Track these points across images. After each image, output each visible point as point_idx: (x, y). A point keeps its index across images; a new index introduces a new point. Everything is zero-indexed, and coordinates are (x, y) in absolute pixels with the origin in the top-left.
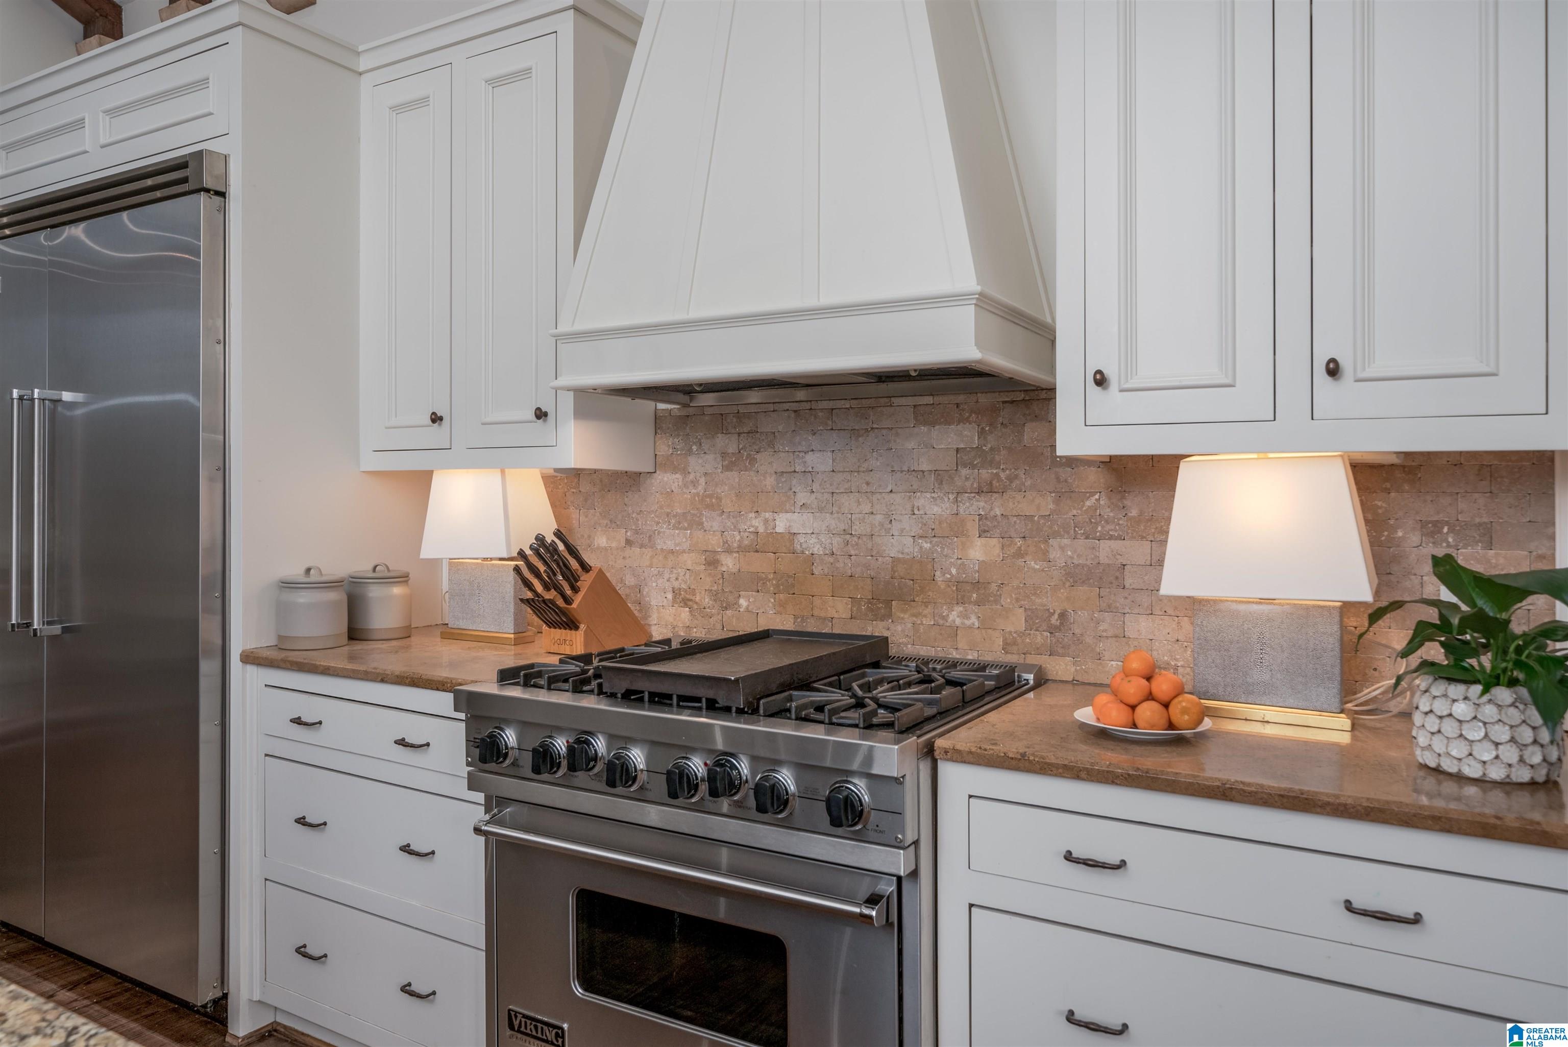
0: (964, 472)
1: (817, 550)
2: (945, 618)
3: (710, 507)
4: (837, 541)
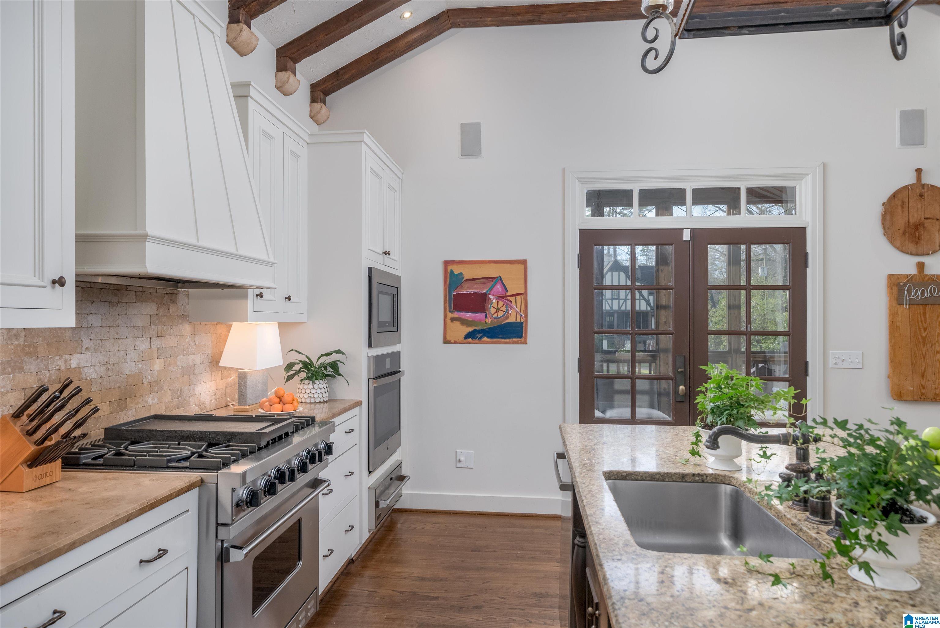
0: (153, 326)
1: (94, 376)
4: (103, 369)
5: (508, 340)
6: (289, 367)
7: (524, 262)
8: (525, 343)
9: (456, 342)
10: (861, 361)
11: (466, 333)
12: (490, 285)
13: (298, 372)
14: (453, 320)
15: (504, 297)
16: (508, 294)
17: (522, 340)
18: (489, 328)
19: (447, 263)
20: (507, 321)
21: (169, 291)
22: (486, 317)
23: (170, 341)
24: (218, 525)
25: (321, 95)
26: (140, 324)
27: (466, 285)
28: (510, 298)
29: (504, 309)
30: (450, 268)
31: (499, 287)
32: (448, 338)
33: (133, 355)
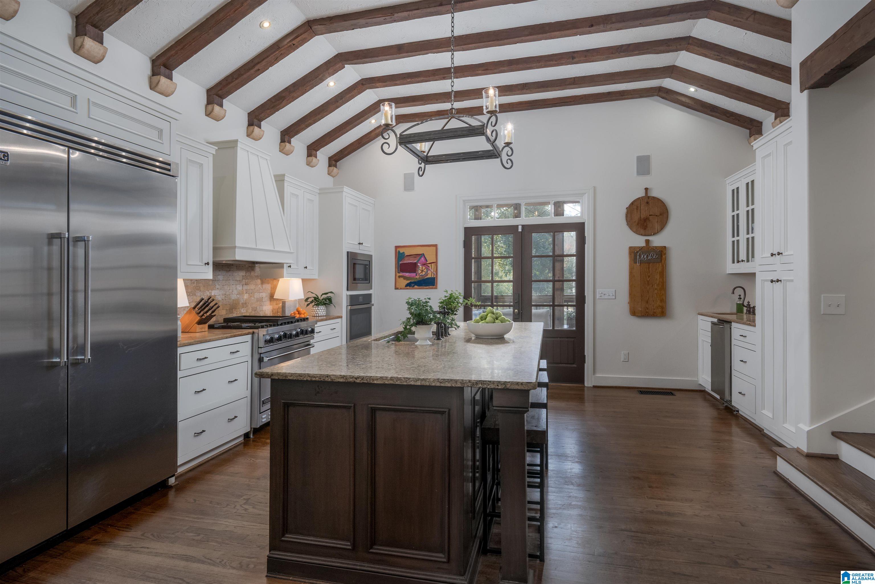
0: (244, 280)
1: (220, 299)
2: (241, 311)
3: (198, 290)
4: (224, 296)
5: (427, 287)
6: (306, 300)
7: (436, 246)
8: (436, 288)
9: (401, 289)
10: (614, 295)
11: (406, 284)
12: (419, 258)
13: (312, 302)
14: (400, 277)
15: (425, 264)
16: (427, 263)
17: (435, 287)
18: (418, 281)
19: (397, 247)
20: (427, 277)
21: (251, 266)
22: (416, 275)
23: (252, 287)
24: (258, 348)
25: (334, 162)
26: (238, 279)
27: (406, 258)
28: (428, 265)
29: (425, 270)
30: (398, 250)
31: (423, 259)
32: (397, 287)
33: (235, 292)
